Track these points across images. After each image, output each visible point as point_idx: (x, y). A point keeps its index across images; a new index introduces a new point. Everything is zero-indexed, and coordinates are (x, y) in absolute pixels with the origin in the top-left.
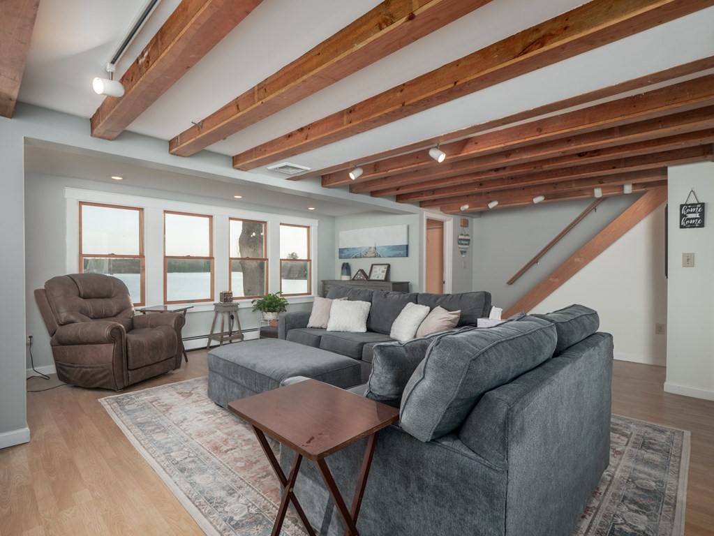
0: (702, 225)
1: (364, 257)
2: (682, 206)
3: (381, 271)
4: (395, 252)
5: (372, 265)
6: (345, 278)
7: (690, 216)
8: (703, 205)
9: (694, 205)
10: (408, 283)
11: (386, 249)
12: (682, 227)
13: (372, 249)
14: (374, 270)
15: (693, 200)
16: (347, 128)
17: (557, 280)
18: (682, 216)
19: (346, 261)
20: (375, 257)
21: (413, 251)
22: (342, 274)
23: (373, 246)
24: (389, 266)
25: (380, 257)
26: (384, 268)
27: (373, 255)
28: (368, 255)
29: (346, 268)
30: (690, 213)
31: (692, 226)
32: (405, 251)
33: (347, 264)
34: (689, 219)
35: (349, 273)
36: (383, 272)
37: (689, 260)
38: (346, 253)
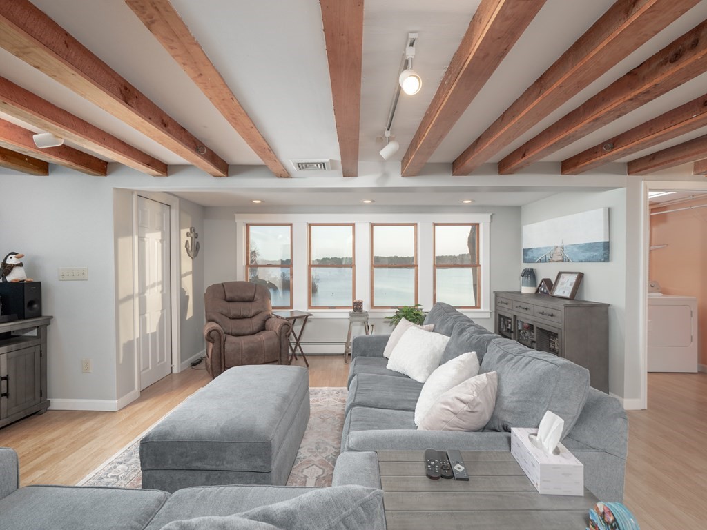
1: (549, 261)
3: (568, 282)
4: (588, 254)
5: (560, 274)
6: (530, 290)
10: (608, 305)
11: (575, 249)
13: (559, 250)
14: (561, 280)
19: (530, 266)
20: (563, 261)
21: (618, 251)
23: (560, 244)
24: (581, 276)
25: (568, 261)
26: (572, 279)
27: (560, 258)
28: (554, 259)
29: (531, 275)
32: (604, 251)
33: (532, 269)
35: (533, 283)
36: (571, 284)
38: (530, 255)
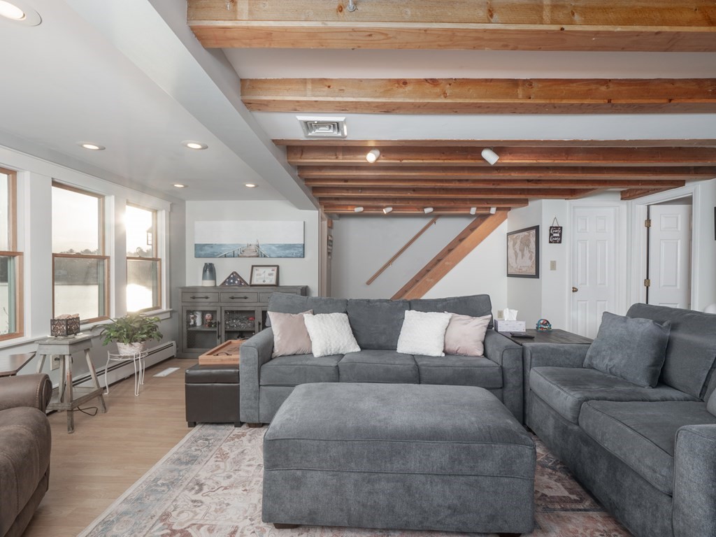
0: (560, 242)
1: (239, 256)
2: (551, 227)
3: (267, 274)
5: (254, 266)
6: (208, 283)
7: (555, 235)
8: (561, 228)
9: (557, 228)
12: (550, 242)
13: (253, 248)
14: (255, 272)
15: (555, 225)
16: (522, 104)
17: (432, 280)
18: (551, 235)
19: (209, 261)
20: (258, 257)
21: (311, 251)
22: (204, 278)
23: (254, 242)
24: (278, 267)
25: (265, 256)
26: (271, 271)
27: (254, 254)
28: (245, 254)
29: (210, 270)
30: (555, 233)
31: (555, 242)
33: (211, 264)
34: (554, 237)
35: (213, 277)
36: (270, 275)
37: (553, 266)
